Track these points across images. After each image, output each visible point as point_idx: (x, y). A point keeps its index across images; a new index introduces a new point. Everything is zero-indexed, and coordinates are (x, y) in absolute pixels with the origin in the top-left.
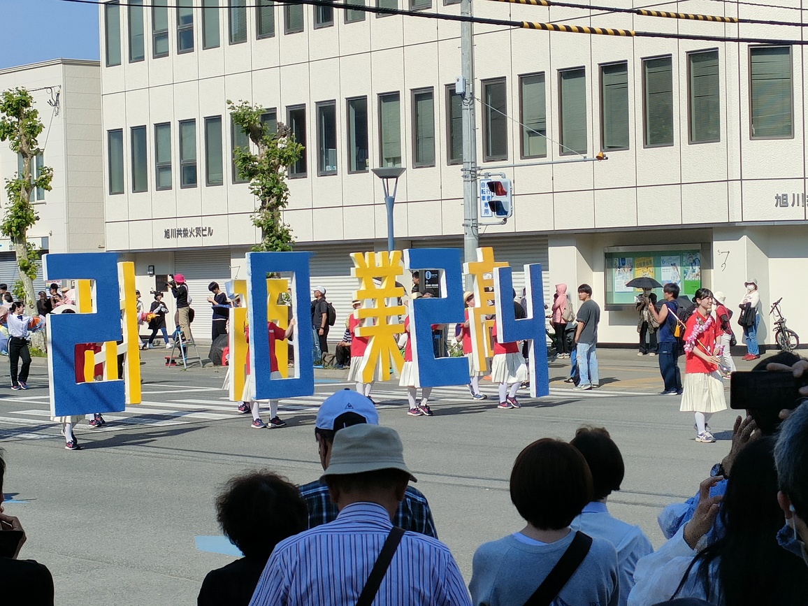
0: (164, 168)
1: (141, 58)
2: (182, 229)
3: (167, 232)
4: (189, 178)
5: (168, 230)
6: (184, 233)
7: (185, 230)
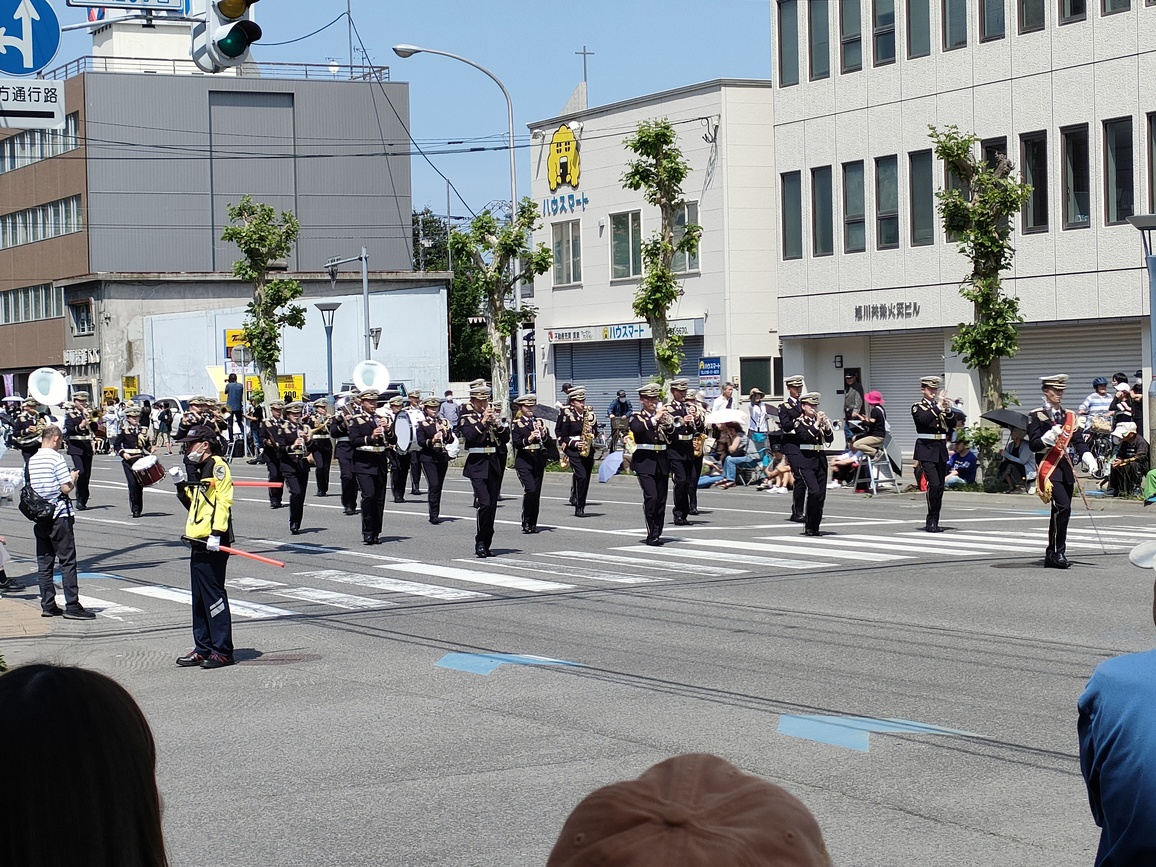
0: (855, 223)
1: (826, 74)
2: (879, 306)
3: (858, 311)
4: (888, 237)
5: (860, 307)
6: (881, 312)
7: (883, 307)
